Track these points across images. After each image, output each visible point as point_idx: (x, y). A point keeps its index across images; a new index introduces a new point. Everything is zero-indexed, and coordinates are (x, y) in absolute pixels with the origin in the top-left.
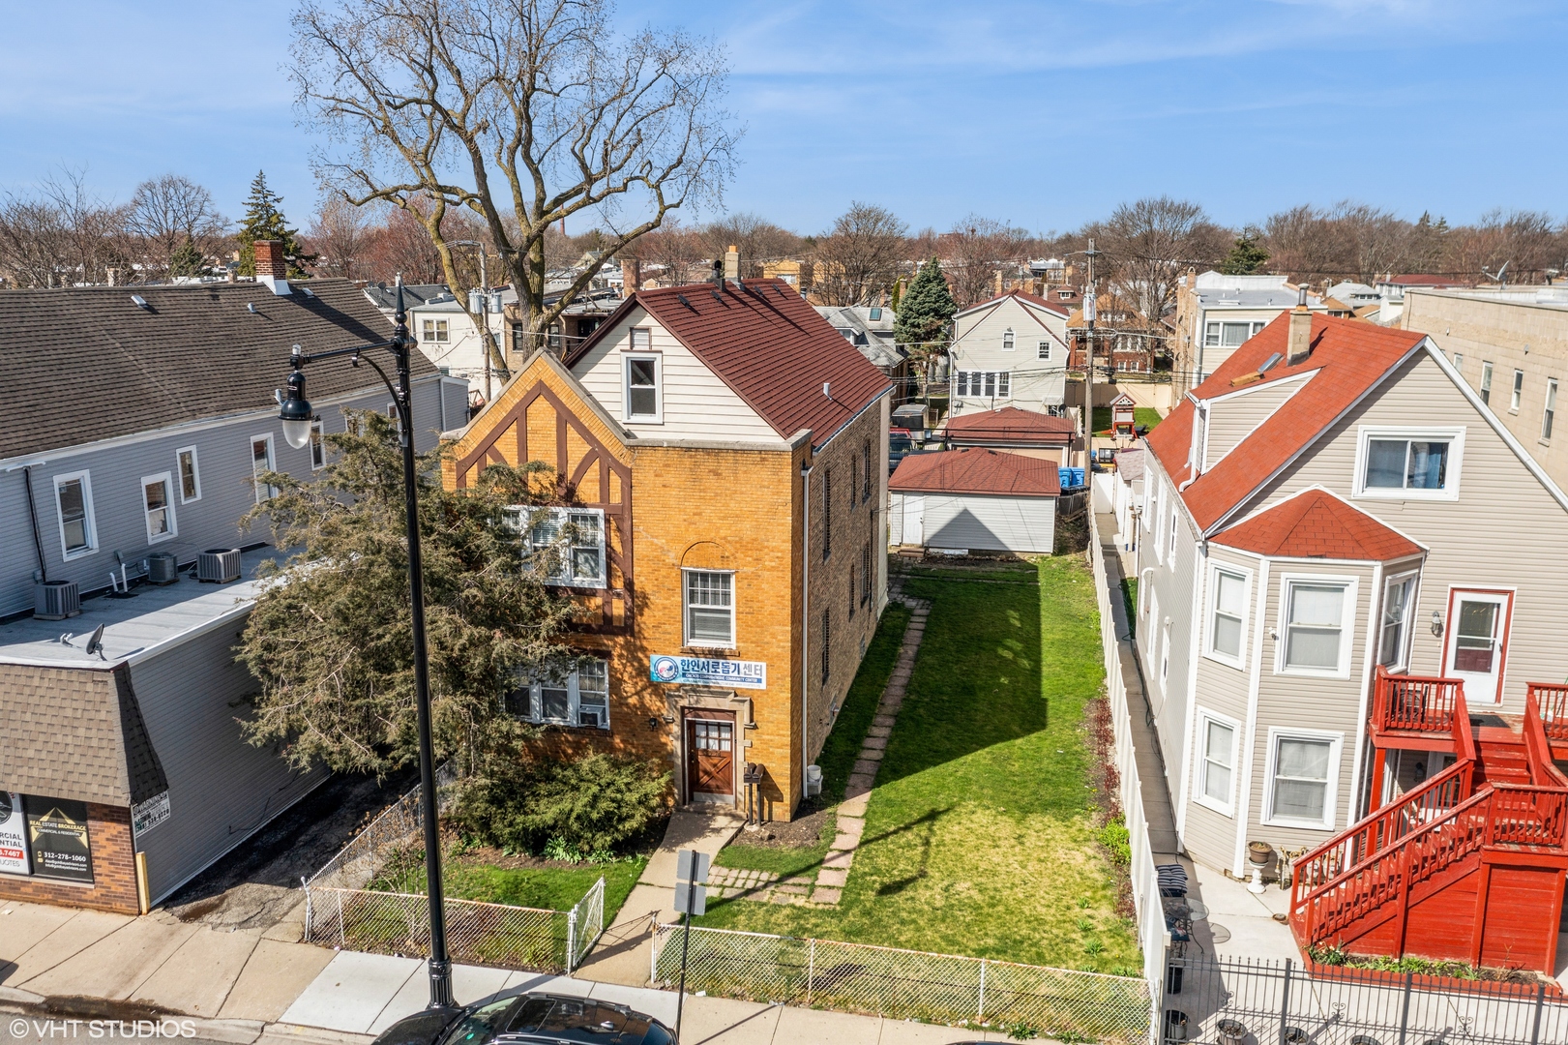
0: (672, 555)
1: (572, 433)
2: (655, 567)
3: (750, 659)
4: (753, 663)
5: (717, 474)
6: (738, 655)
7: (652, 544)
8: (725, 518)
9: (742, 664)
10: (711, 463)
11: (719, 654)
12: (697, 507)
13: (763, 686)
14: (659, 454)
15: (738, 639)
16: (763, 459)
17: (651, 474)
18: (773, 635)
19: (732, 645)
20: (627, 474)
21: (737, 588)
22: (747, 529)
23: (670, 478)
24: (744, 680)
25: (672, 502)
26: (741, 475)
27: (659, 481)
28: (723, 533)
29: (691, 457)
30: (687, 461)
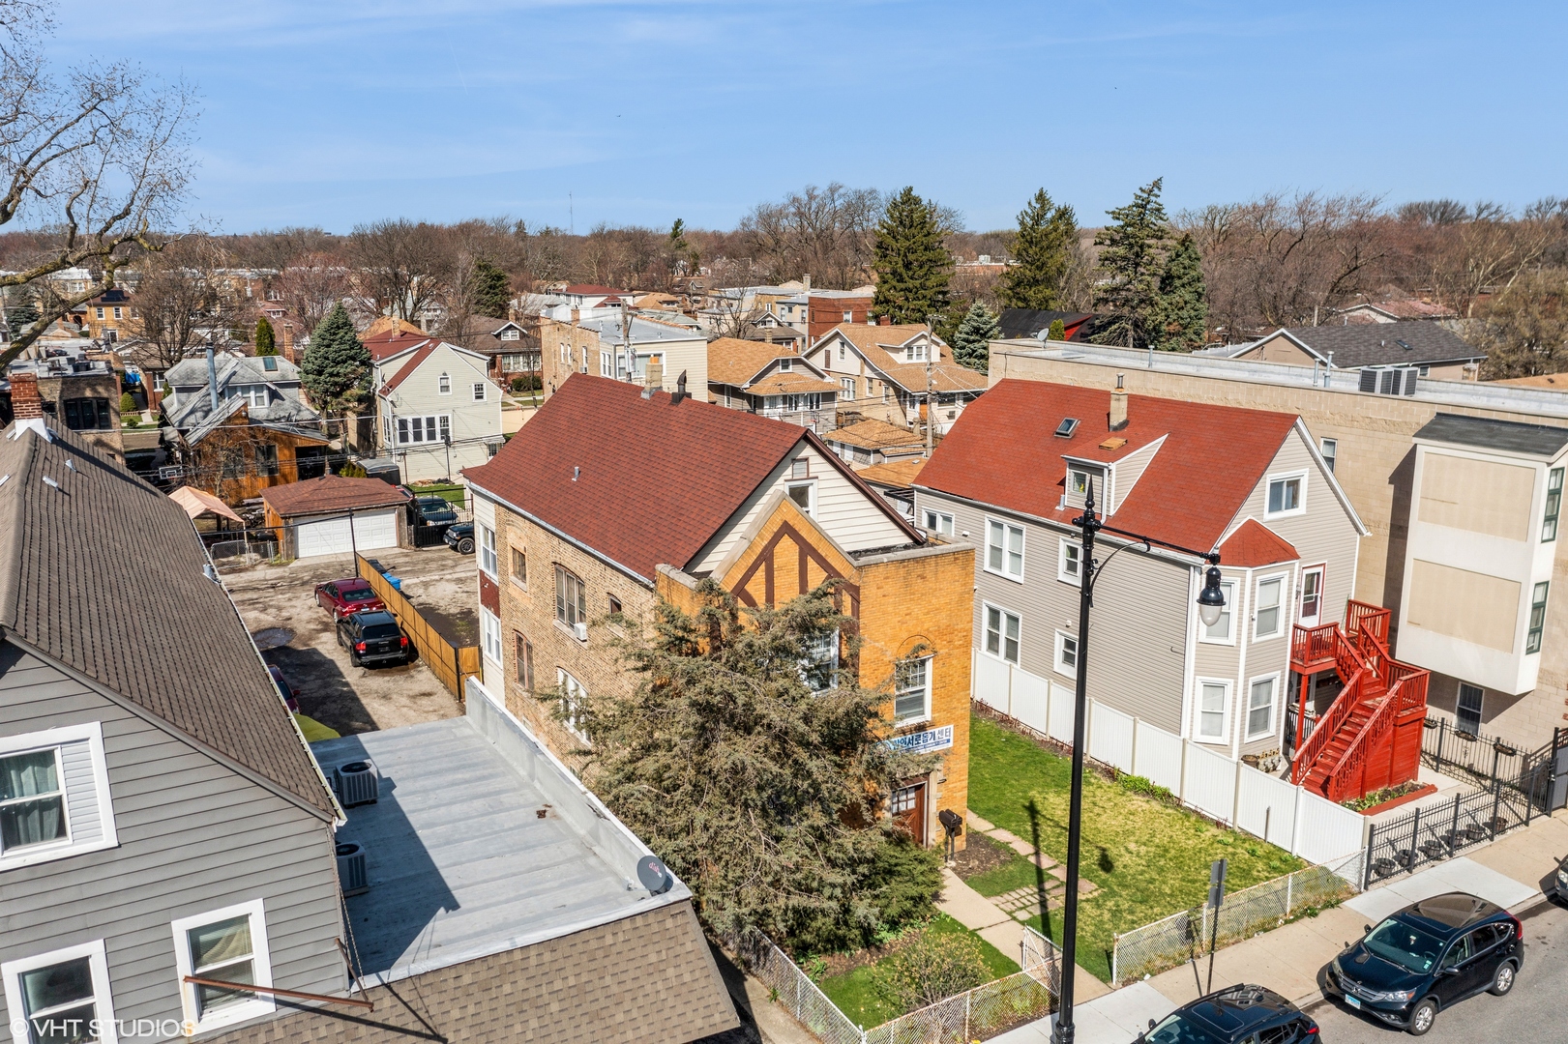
0: (889, 653)
1: (811, 563)
2: (875, 667)
3: (942, 725)
4: (944, 728)
5: (923, 578)
6: (932, 725)
7: (874, 647)
8: (928, 613)
9: (936, 730)
10: (919, 569)
11: (921, 728)
12: (908, 608)
13: (951, 745)
14: (881, 569)
15: (933, 711)
16: (956, 559)
17: (874, 590)
18: (959, 700)
19: (928, 716)
20: (855, 591)
21: (934, 668)
22: (943, 619)
23: (889, 588)
24: (937, 744)
25: (890, 609)
26: (940, 576)
27: (880, 592)
28: (926, 626)
29: (904, 567)
30: (902, 571)
